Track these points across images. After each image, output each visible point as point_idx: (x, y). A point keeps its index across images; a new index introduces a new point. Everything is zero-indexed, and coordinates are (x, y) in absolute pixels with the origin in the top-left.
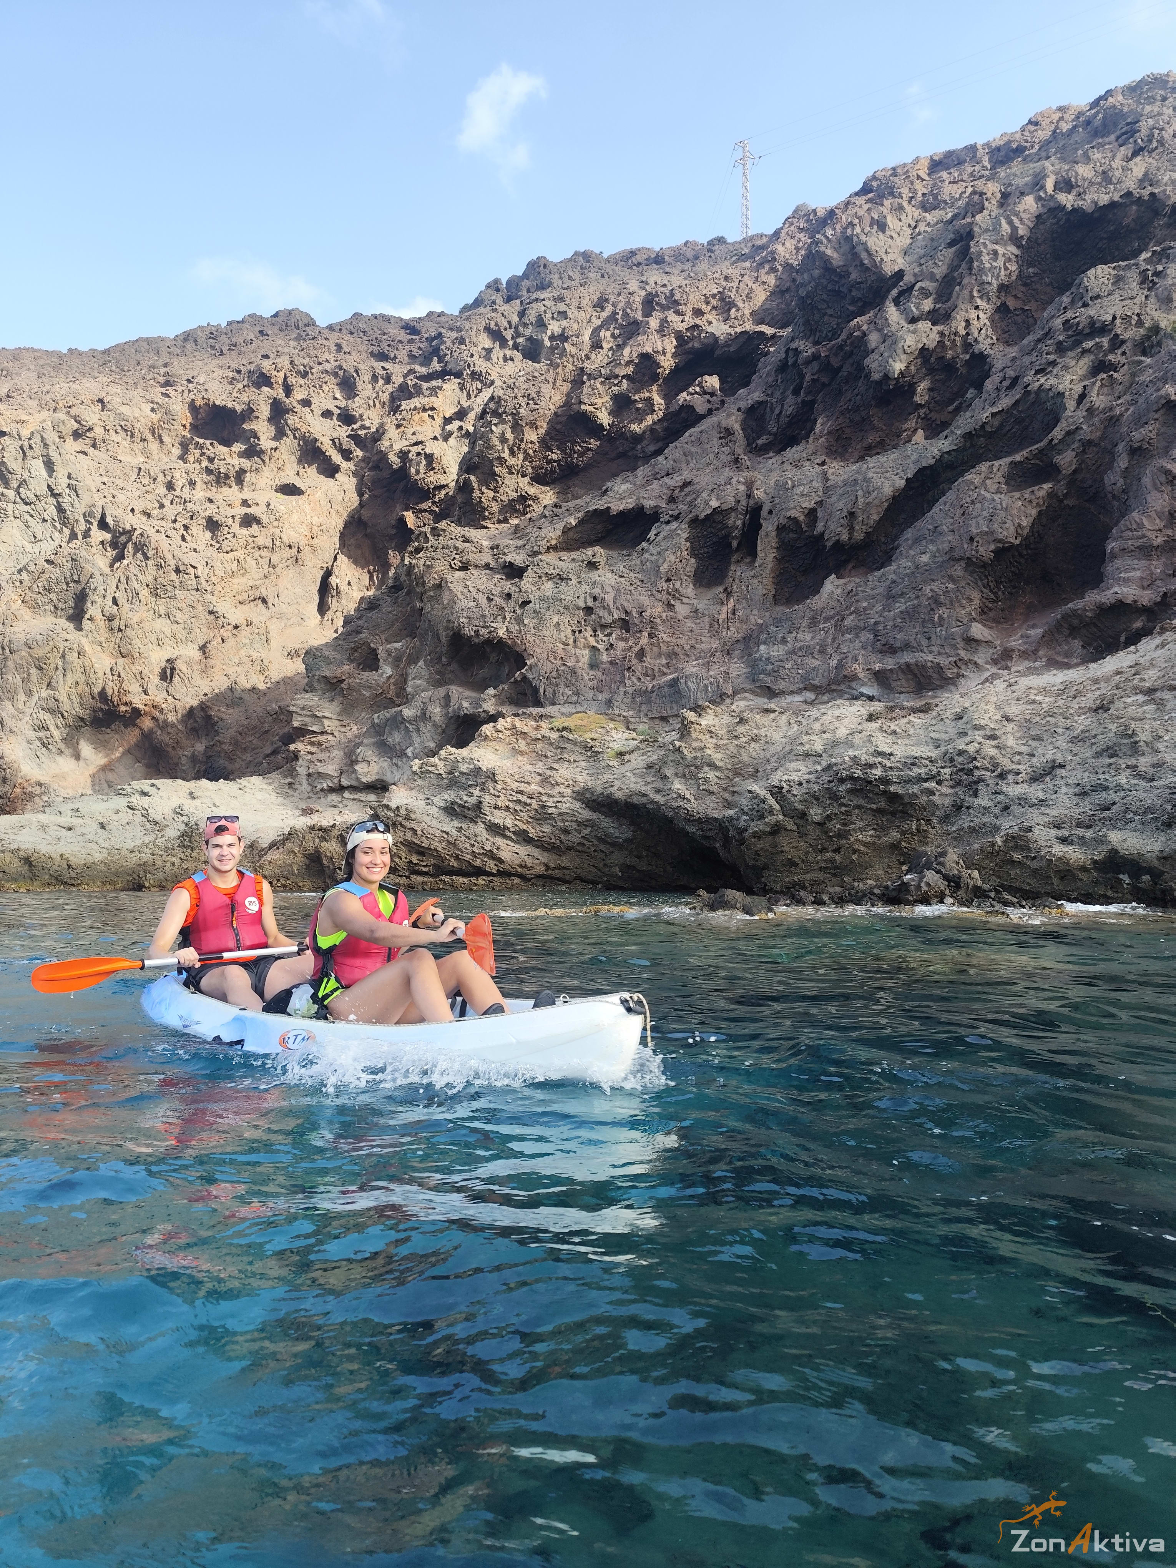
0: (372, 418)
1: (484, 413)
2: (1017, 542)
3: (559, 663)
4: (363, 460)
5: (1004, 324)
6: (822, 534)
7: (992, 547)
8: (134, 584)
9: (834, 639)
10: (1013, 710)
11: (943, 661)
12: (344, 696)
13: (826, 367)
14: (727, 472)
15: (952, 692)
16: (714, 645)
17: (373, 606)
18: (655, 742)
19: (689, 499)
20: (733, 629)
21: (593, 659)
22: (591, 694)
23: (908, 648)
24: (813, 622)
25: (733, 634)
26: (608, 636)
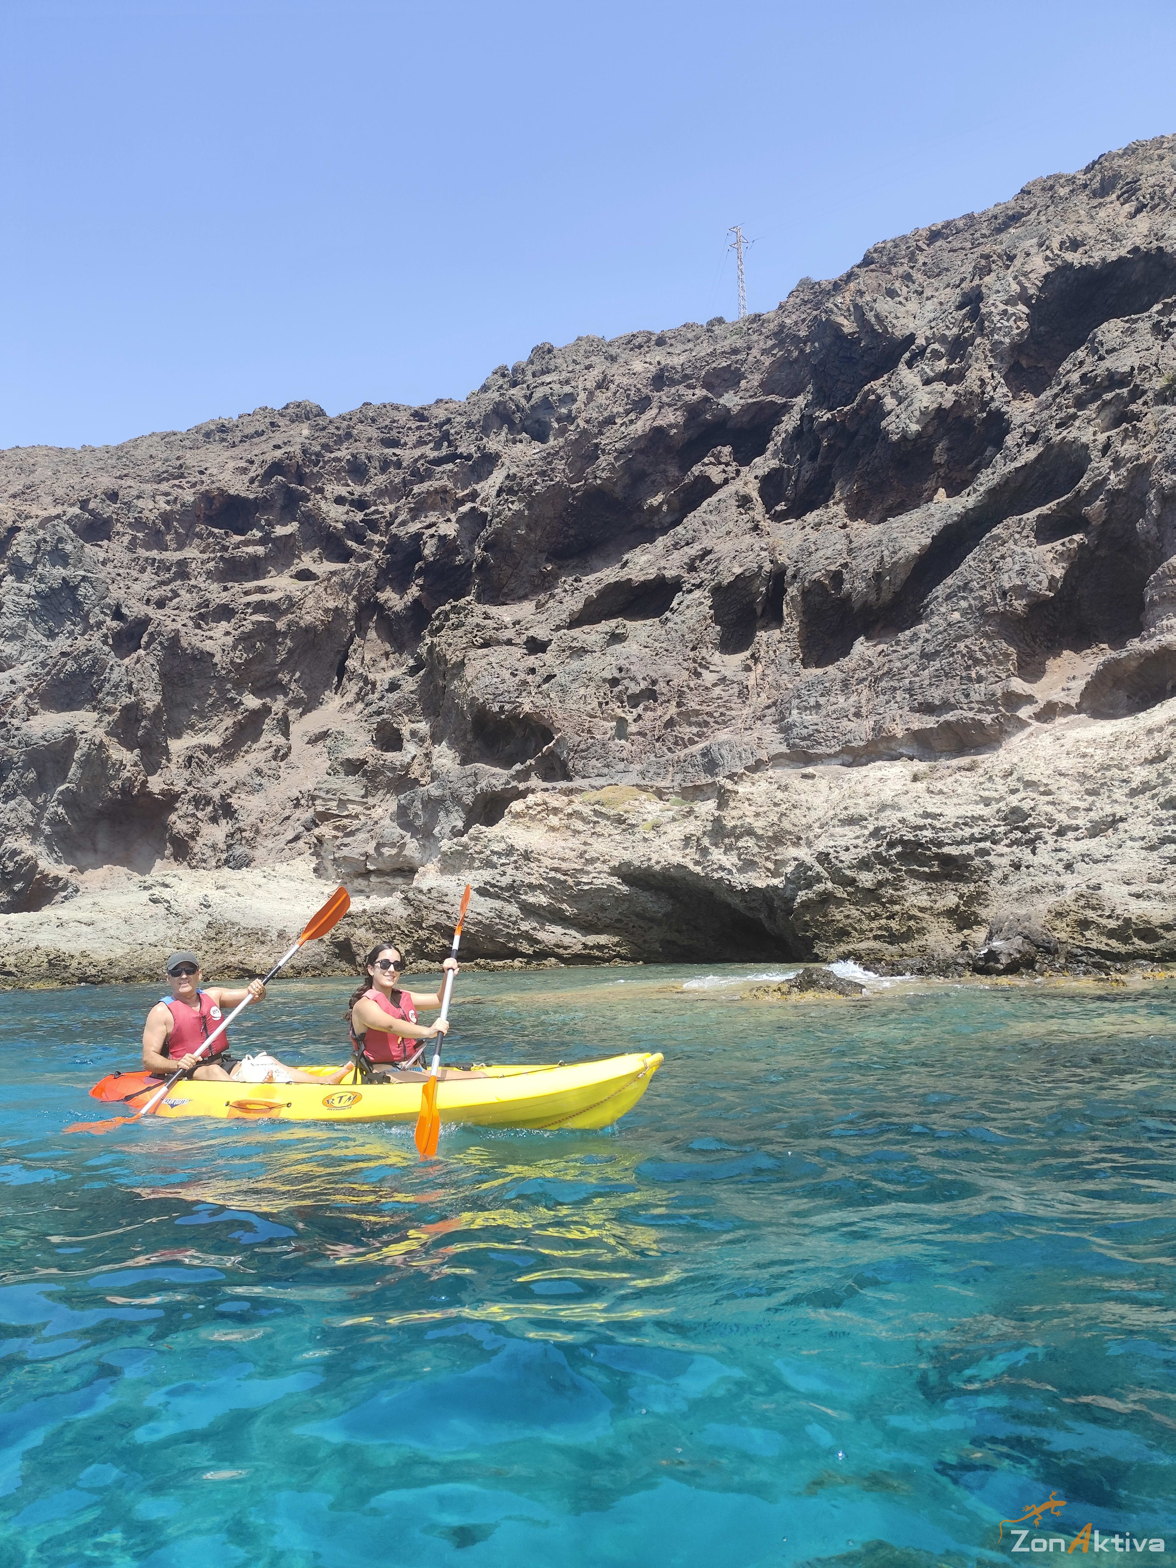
0: (385, 503)
1: (500, 491)
2: (1051, 595)
3: (587, 735)
4: (377, 543)
5: (1018, 381)
6: (849, 596)
7: (1026, 600)
9: (869, 700)
10: (1065, 764)
11: (985, 718)
12: (367, 778)
13: (842, 432)
14: (748, 539)
15: (995, 749)
16: (745, 712)
17: (394, 686)
18: (691, 812)
19: (710, 567)
20: (763, 695)
21: (621, 730)
22: (621, 766)
23: (946, 706)
24: (845, 684)
25: (764, 700)
26: (635, 706)
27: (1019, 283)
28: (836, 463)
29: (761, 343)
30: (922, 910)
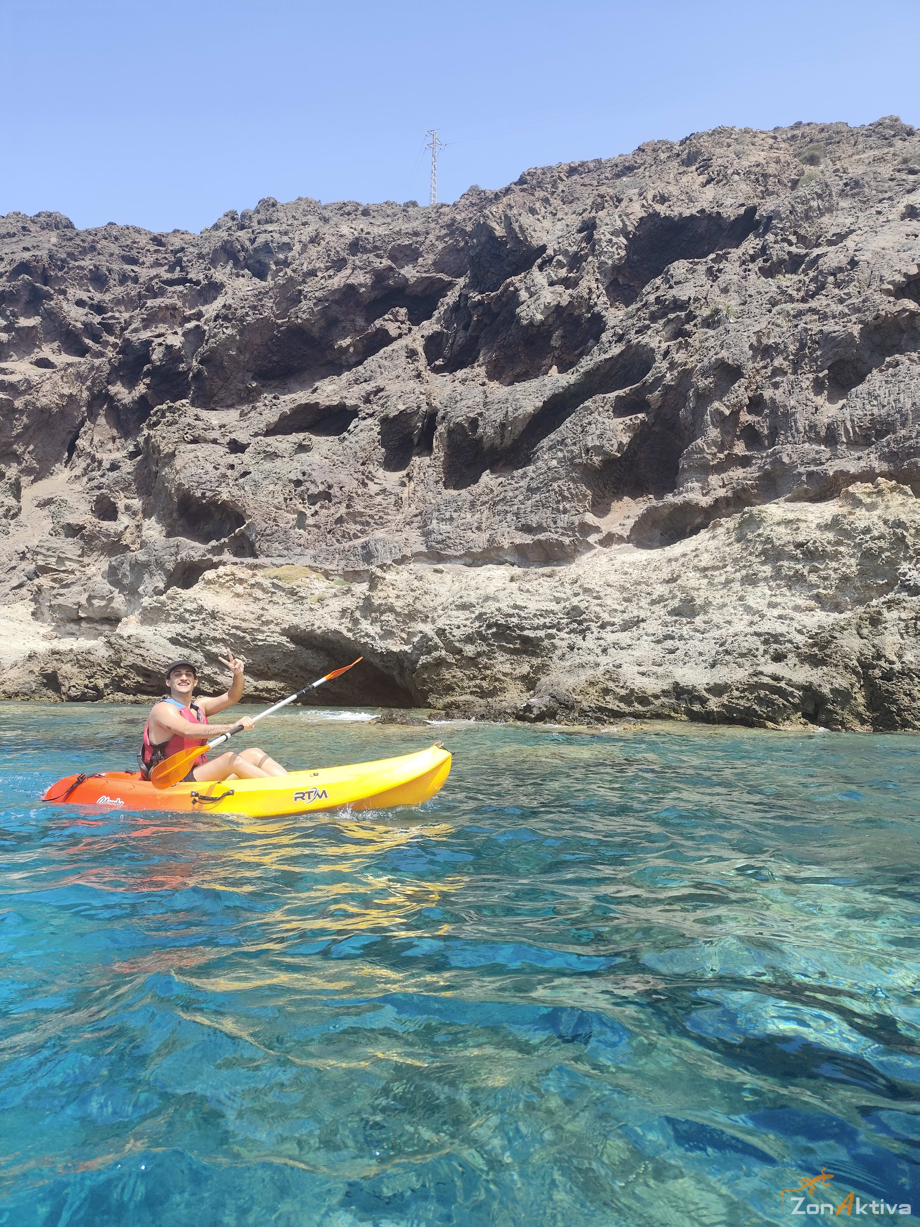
0: (121, 311)
1: (217, 316)
2: (619, 455)
3: (271, 523)
4: (112, 344)
5: (614, 294)
6: (481, 438)
7: (602, 457)
9: (487, 518)
10: (613, 578)
11: (565, 540)
12: (84, 541)
13: (488, 312)
14: (412, 384)
15: (570, 563)
16: (398, 518)
17: (114, 467)
18: (349, 591)
19: (381, 402)
20: (412, 506)
21: (301, 522)
22: (298, 550)
23: (541, 528)
24: (473, 504)
25: (413, 510)
26: (314, 504)
27: (622, 221)
28: (482, 335)
29: (436, 231)
30: (505, 675)
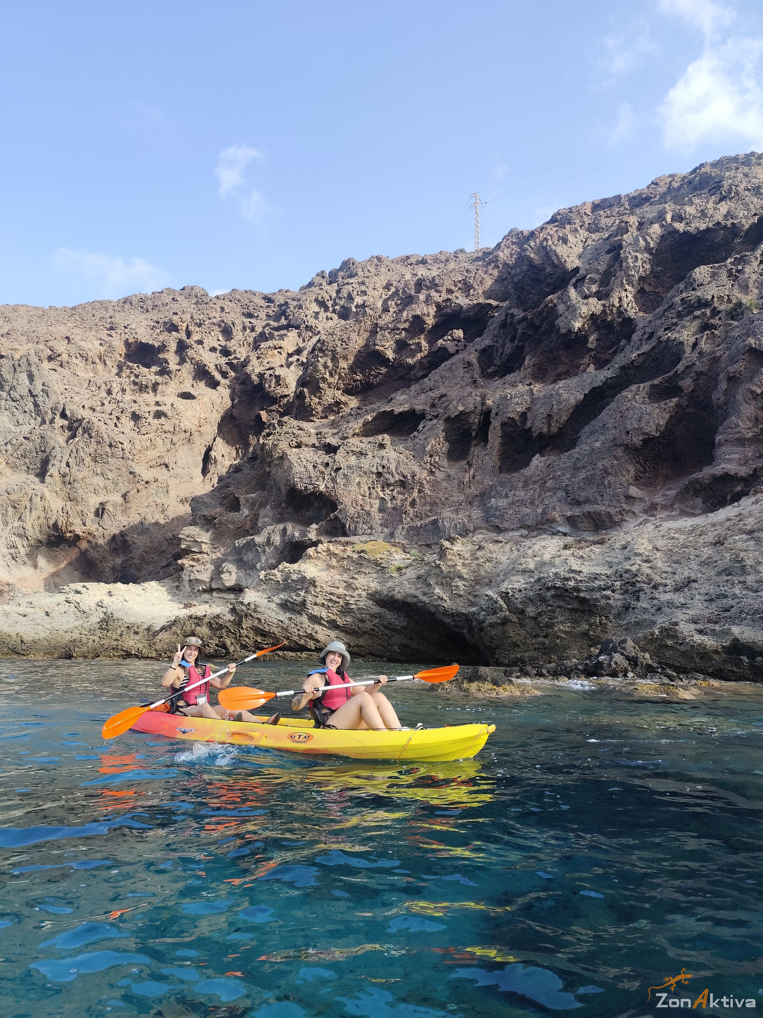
0: (242, 353)
1: (314, 349)
2: (657, 435)
3: (360, 508)
4: (235, 378)
5: (643, 300)
6: (530, 428)
7: (641, 438)
8: (82, 454)
9: (540, 495)
10: (660, 543)
11: (612, 511)
12: (216, 529)
13: (531, 325)
14: (469, 389)
15: (618, 531)
16: (461, 498)
17: (238, 470)
18: (422, 561)
19: (444, 405)
20: (473, 488)
21: (382, 506)
22: (380, 529)
23: (588, 502)
24: (525, 484)
25: (473, 491)
26: (391, 491)
27: (645, 240)
28: (527, 344)
